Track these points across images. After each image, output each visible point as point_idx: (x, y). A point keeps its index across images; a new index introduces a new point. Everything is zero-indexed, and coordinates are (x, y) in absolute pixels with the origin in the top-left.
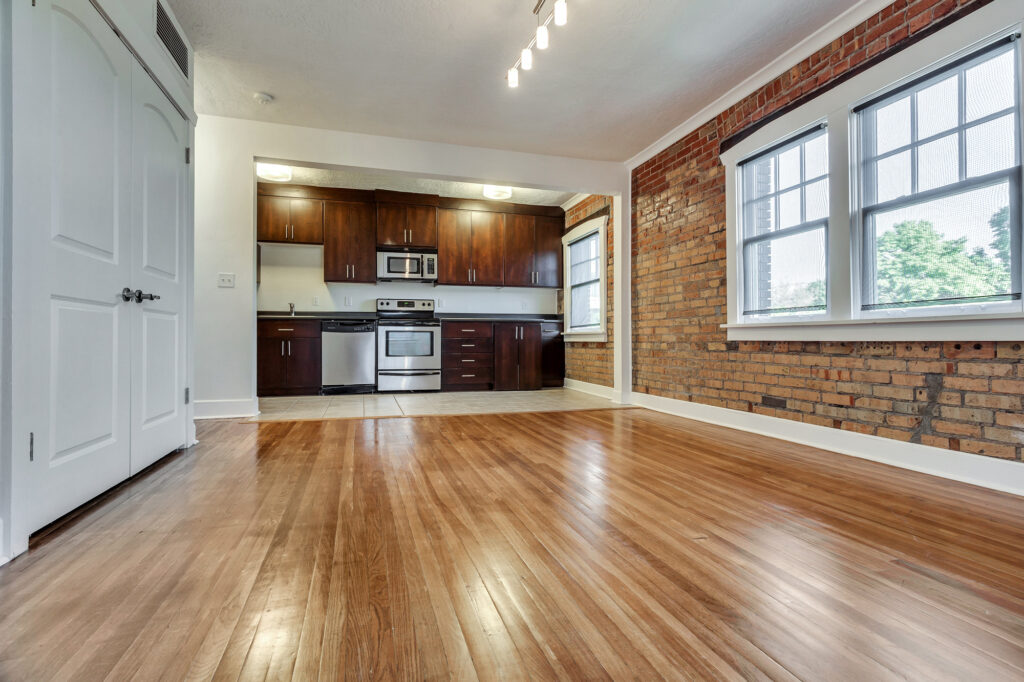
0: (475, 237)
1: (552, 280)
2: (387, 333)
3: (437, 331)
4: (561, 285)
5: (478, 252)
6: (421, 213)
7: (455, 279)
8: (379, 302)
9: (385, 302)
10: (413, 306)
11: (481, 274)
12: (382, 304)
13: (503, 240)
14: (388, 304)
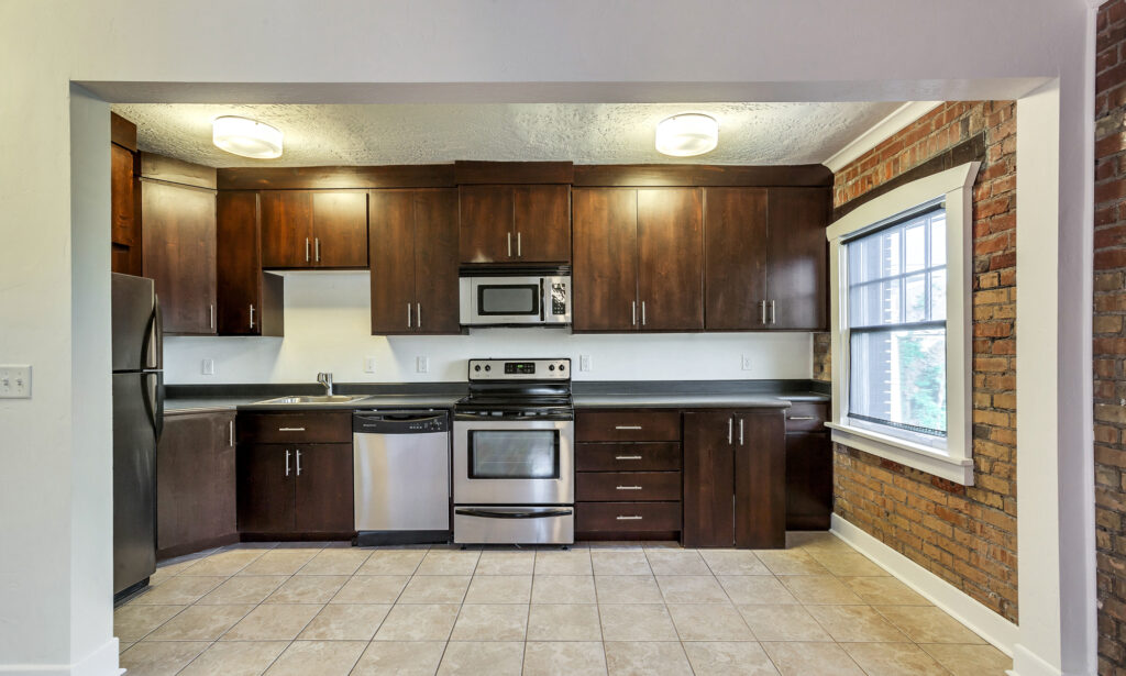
0: (645, 238)
1: (805, 313)
2: (471, 433)
3: (566, 428)
4: (823, 324)
5: (650, 267)
6: (539, 198)
7: (605, 322)
8: (473, 364)
9: (483, 365)
10: (533, 372)
11: (658, 310)
12: (478, 368)
13: (700, 240)
14: (488, 368)
